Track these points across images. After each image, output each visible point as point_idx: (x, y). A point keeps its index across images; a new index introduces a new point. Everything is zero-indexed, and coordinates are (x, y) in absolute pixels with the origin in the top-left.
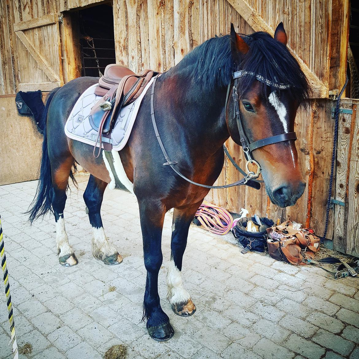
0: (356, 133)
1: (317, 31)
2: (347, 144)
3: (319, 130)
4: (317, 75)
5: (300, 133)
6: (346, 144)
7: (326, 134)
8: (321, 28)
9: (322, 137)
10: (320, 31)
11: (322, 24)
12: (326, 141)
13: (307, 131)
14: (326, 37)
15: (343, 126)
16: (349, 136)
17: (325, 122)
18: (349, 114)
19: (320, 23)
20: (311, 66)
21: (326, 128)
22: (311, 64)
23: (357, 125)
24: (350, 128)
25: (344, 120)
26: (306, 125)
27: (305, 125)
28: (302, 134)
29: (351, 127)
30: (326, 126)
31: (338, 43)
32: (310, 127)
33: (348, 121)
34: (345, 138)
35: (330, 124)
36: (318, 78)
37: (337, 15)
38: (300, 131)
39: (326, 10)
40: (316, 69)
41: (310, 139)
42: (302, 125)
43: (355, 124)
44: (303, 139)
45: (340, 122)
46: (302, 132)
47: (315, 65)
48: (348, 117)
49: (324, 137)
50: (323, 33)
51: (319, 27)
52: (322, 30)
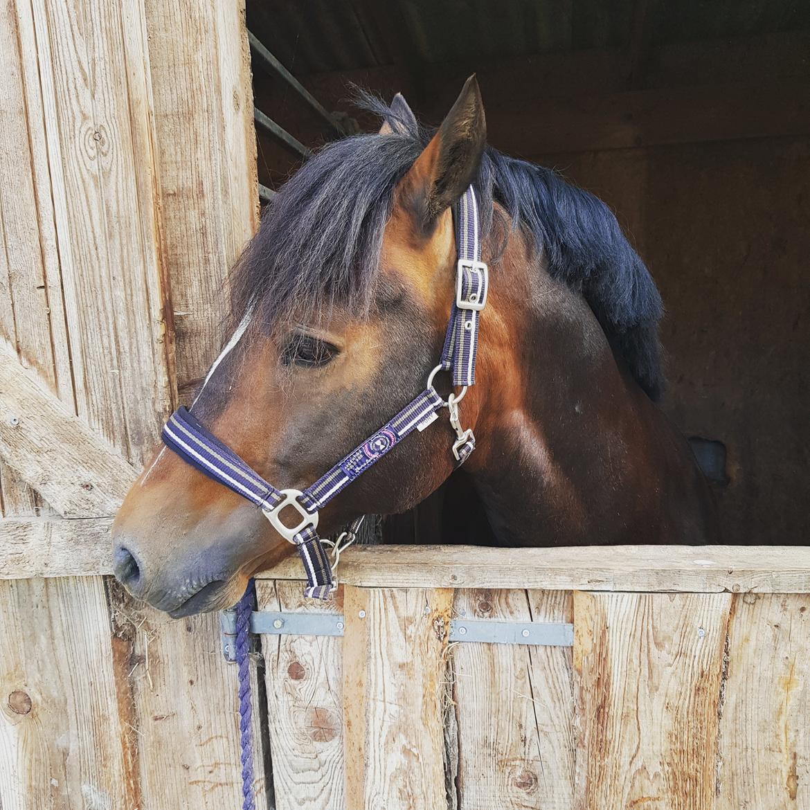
0: (383, 740)
1: (73, 165)
2: (326, 791)
3: (165, 729)
4: (110, 431)
5: (65, 754)
6: (324, 795)
7: (208, 747)
8: (99, 151)
9: (187, 763)
10: (95, 169)
11: (101, 121)
12: (208, 786)
13: (99, 744)
14: (134, 205)
15: (296, 699)
16: (329, 750)
17: (191, 682)
18: (320, 639)
19: (85, 117)
20: (64, 378)
21: (202, 717)
22: (63, 366)
23: (380, 697)
24: (333, 711)
25: (296, 672)
26: (92, 708)
27: (87, 712)
28: (72, 760)
29: (344, 706)
30: (199, 704)
31: (204, 245)
32: (112, 721)
33: (323, 674)
34: (315, 764)
35: (220, 694)
36: (119, 449)
37: (183, 83)
38: (61, 742)
39: (119, 44)
40: (97, 396)
41: (124, 786)
42: (70, 709)
43: (368, 692)
44: (85, 788)
45: (276, 681)
46: (73, 747)
47: (92, 369)
48: (316, 655)
49: (199, 763)
50: (113, 179)
51: (79, 140)
52: (105, 162)
